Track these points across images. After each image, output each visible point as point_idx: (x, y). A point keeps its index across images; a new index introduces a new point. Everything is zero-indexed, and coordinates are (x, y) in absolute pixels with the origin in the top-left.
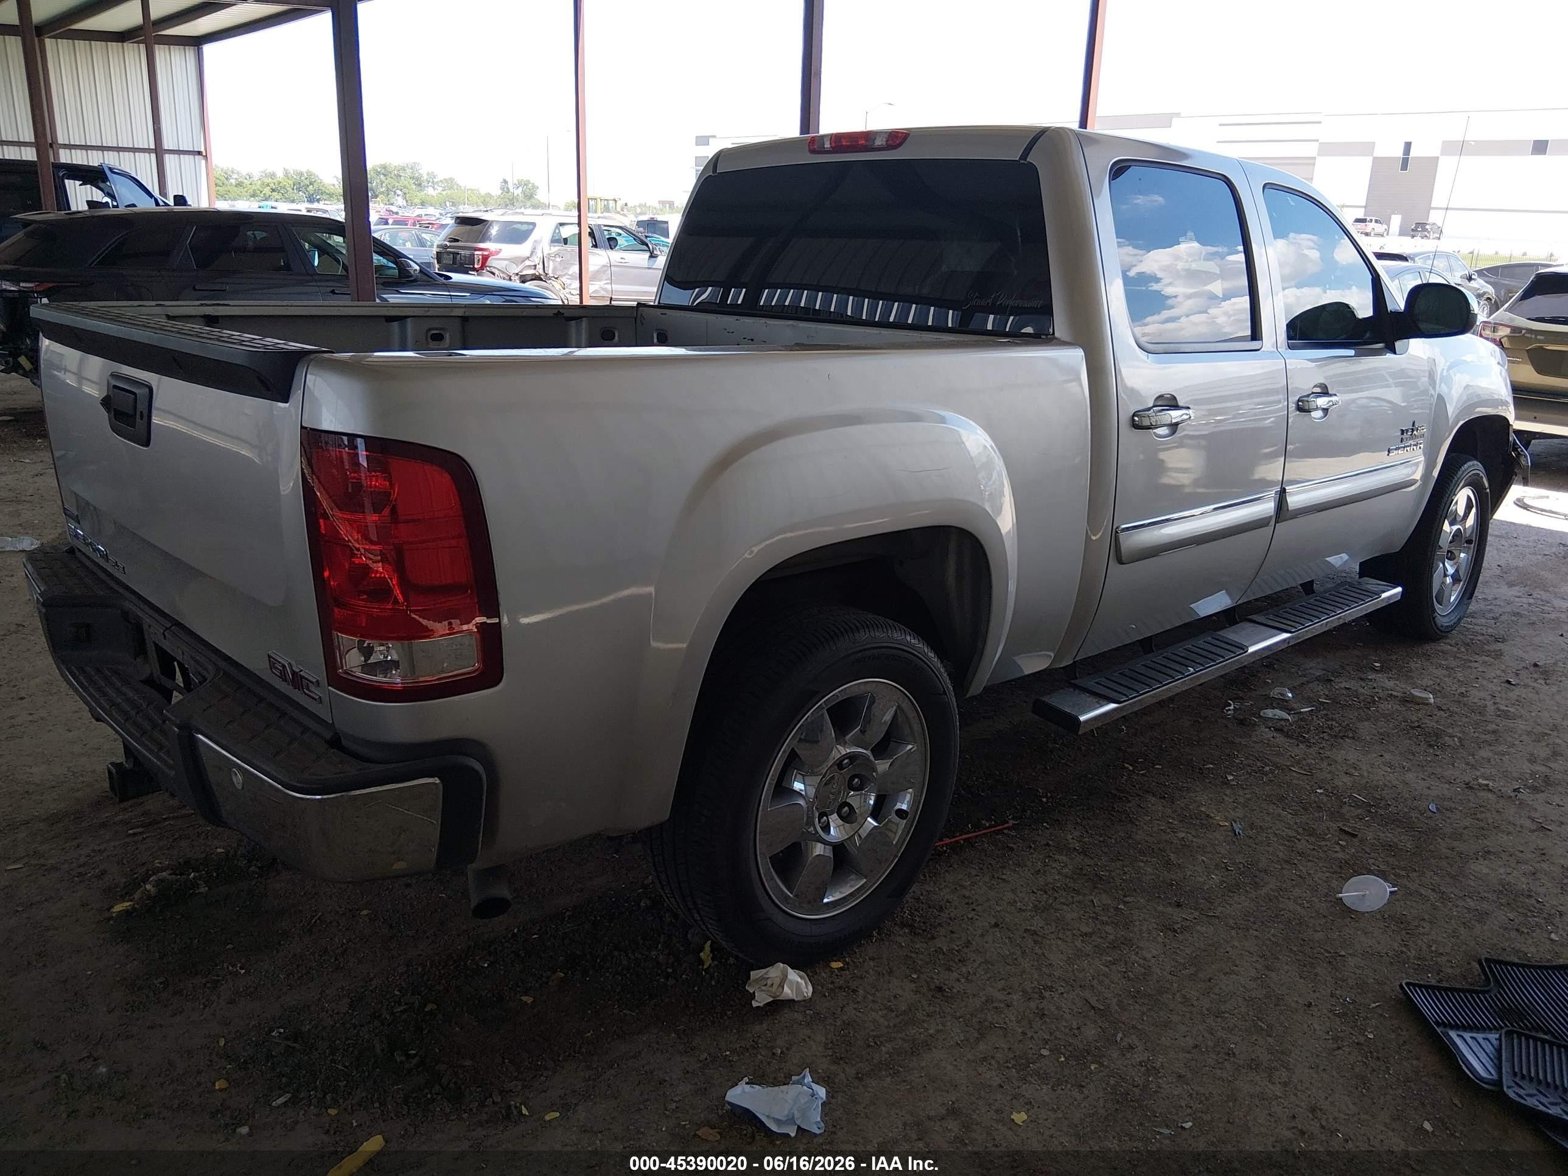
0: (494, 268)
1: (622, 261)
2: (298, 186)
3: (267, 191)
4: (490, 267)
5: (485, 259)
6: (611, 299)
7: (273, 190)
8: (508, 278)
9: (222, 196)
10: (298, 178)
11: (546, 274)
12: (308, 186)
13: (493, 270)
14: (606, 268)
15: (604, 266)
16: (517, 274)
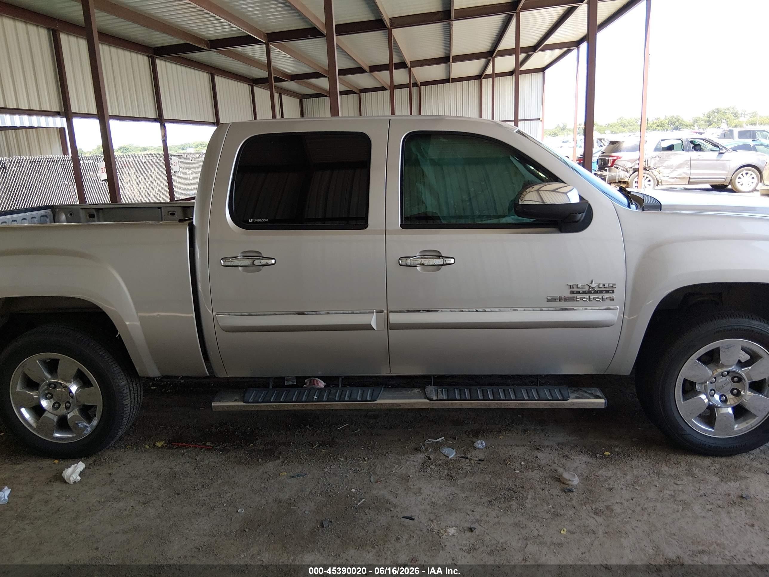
0: (619, 165)
1: (699, 157)
2: (671, 123)
3: (655, 126)
4: (616, 165)
5: (614, 161)
6: (690, 178)
7: (658, 126)
8: (625, 170)
9: (631, 131)
10: (671, 119)
11: (649, 167)
12: (676, 122)
13: (617, 166)
14: (687, 162)
15: (687, 160)
16: (631, 168)
